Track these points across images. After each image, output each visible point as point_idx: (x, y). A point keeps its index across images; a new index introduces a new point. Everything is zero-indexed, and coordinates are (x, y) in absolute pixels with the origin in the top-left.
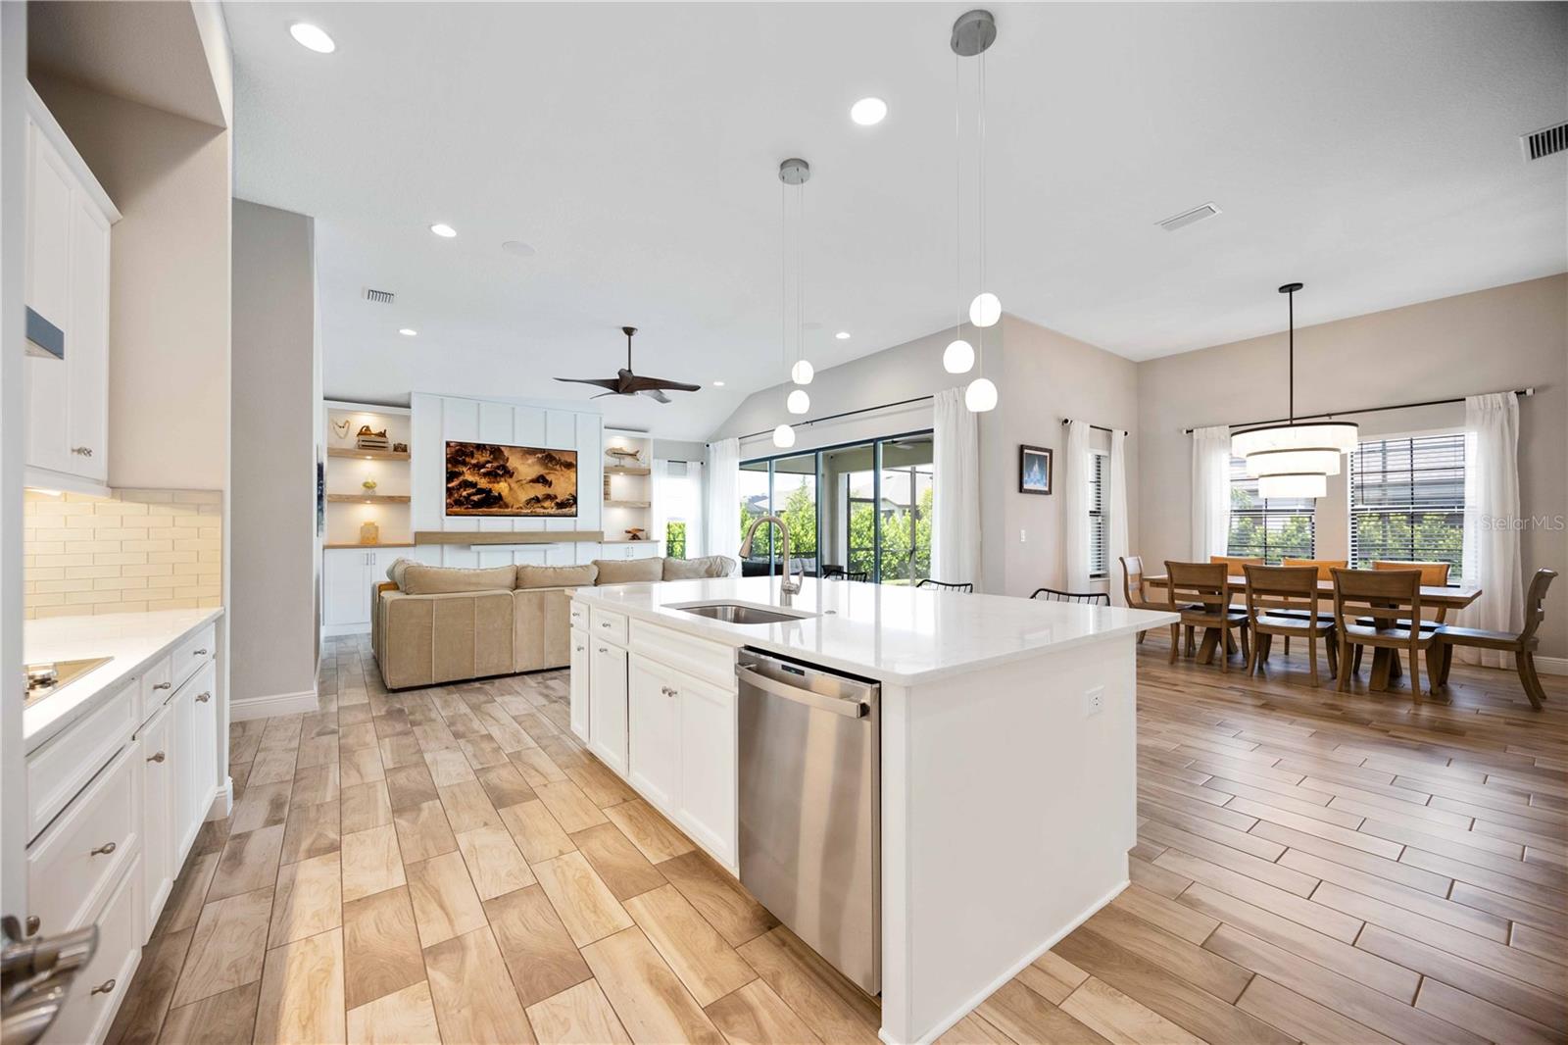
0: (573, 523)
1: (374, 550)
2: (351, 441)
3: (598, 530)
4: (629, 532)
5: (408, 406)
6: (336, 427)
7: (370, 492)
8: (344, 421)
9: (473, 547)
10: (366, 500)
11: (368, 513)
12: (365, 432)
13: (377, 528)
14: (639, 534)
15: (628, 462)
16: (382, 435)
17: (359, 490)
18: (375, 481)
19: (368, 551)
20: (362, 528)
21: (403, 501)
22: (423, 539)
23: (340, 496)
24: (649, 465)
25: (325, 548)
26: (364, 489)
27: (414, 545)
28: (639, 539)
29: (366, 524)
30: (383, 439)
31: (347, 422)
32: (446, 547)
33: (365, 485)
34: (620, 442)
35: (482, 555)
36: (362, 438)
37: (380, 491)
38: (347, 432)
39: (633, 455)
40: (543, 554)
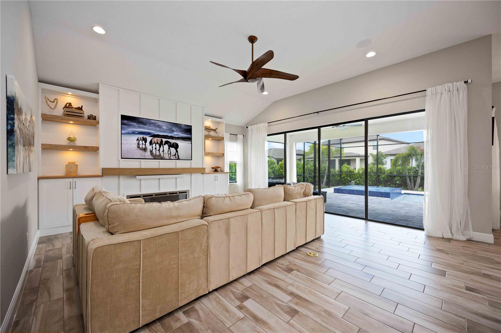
0: (190, 163)
1: (75, 180)
2: (59, 111)
3: (201, 167)
4: (214, 168)
5: (97, 92)
6: (48, 102)
7: (72, 144)
8: (54, 98)
9: (138, 177)
10: (69, 148)
11: (71, 156)
12: (68, 106)
13: (77, 166)
14: (219, 169)
15: (212, 133)
16: (80, 109)
17: (65, 142)
18: (76, 137)
19: (71, 180)
20: (66, 165)
21: (94, 150)
22: (107, 172)
23: (51, 145)
24: (223, 135)
25: (39, 178)
26: (68, 141)
27: (102, 176)
28: (218, 172)
29: (69, 163)
30: (81, 111)
31: (56, 99)
32: (121, 178)
33: (69, 139)
34: (208, 123)
35: (143, 182)
36: (66, 109)
37: (78, 143)
38: (56, 106)
39: (215, 130)
40: (175, 180)
